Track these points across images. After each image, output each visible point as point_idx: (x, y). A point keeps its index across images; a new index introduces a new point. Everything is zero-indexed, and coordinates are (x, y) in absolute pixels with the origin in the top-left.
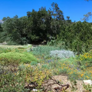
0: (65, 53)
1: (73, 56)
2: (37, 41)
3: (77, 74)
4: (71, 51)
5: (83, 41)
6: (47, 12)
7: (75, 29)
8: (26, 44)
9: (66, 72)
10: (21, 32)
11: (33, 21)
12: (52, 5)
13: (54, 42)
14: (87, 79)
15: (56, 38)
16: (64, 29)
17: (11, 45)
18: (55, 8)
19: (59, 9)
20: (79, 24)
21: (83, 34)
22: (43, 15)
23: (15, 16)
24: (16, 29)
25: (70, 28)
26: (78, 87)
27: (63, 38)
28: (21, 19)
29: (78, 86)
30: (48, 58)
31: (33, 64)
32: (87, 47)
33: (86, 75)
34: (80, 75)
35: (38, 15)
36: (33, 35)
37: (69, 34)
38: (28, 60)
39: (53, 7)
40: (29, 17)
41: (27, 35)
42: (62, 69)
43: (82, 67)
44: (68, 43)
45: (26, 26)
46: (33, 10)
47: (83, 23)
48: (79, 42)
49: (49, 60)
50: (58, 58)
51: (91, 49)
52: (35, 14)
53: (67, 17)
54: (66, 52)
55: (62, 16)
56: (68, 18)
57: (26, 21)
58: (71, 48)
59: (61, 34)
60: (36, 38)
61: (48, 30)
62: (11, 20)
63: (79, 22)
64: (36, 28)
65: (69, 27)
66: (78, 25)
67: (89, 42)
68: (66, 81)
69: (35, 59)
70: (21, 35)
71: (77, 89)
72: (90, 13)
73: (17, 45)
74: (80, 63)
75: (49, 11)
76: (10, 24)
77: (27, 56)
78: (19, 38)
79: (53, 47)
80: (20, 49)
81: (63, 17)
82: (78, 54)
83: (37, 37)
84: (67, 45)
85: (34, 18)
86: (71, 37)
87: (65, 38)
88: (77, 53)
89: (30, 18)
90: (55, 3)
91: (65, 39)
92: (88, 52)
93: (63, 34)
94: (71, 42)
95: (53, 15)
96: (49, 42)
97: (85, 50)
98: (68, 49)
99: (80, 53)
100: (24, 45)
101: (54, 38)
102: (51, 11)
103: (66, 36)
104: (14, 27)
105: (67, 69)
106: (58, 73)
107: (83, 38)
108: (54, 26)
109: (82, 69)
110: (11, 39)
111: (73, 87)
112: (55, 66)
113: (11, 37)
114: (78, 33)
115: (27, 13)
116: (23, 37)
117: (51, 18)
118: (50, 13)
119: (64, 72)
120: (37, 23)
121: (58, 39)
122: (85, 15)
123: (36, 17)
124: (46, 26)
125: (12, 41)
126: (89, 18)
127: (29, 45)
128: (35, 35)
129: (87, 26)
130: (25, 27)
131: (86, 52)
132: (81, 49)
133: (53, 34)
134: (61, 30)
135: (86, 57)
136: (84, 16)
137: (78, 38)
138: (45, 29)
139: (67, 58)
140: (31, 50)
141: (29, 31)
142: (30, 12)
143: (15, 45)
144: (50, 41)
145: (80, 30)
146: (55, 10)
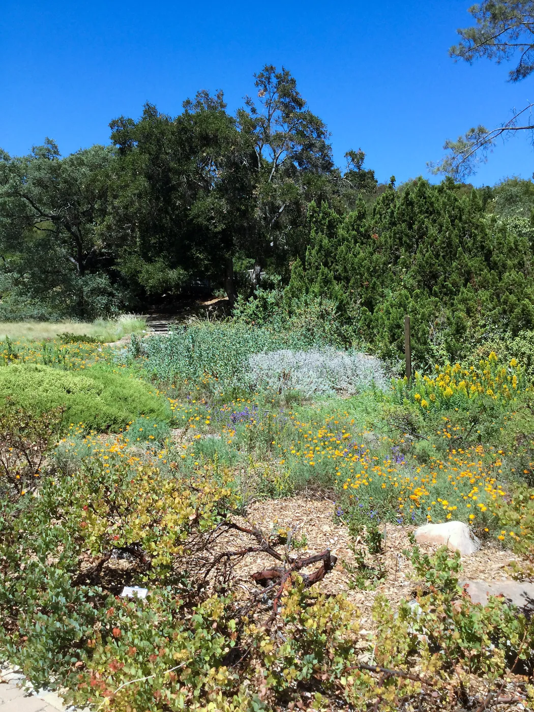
0: (333, 364)
1: (381, 383)
2: (178, 297)
3: (391, 488)
4: (371, 352)
5: (436, 295)
6: (231, 121)
7: (394, 224)
8: (107, 313)
9: (329, 480)
10: (78, 242)
11: (149, 177)
12: (263, 81)
13: (271, 300)
14: (443, 516)
15: (286, 280)
16: (332, 226)
17: (22, 319)
18: (276, 96)
19: (300, 104)
20: (412, 196)
21: (437, 256)
22: (207, 140)
23: (41, 143)
24: (48, 224)
25: (369, 222)
26: (388, 562)
27: (326, 282)
28: (77, 161)
29: (392, 557)
30: (235, 394)
31: (145, 438)
32: (459, 330)
33: (438, 493)
34: (407, 493)
35: (181, 143)
36: (150, 260)
37: (362, 254)
38: (113, 411)
39: (266, 97)
40: (122, 151)
41: (111, 261)
42: (310, 459)
43: (420, 446)
44: (355, 309)
45: (109, 209)
46: (150, 112)
47: (441, 190)
48: (411, 303)
49: (238, 407)
50: (290, 399)
51: (479, 341)
52: (163, 133)
53: (352, 155)
54: (338, 358)
55: (323, 148)
56: (356, 157)
57: (108, 176)
58: (369, 334)
59: (312, 254)
60: (166, 281)
61: (241, 231)
62: (14, 168)
63: (415, 184)
64: (166, 221)
65: (361, 216)
66: (410, 204)
67: (471, 303)
68: (326, 528)
69: (153, 404)
70: (80, 258)
71: (382, 575)
72: (482, 131)
73: (57, 321)
74: (410, 423)
75: (241, 114)
76: (9, 195)
77: (110, 389)
78: (66, 281)
79: (263, 333)
80: (72, 347)
81: (324, 156)
82: (406, 373)
83: (173, 274)
84: (349, 321)
85: (155, 160)
86: (373, 273)
87: (338, 278)
88: (400, 366)
89: (129, 158)
90: (279, 71)
91: (337, 287)
92: (462, 358)
93: (328, 254)
94: (370, 304)
95: (267, 139)
96: (246, 299)
97: (449, 349)
98: (354, 344)
99: (418, 367)
100: (100, 320)
101: (276, 278)
102: (253, 116)
103: (340, 268)
104: (31, 210)
105: (337, 462)
106: (281, 487)
107: (435, 276)
108: (274, 209)
109: (423, 459)
110: (17, 282)
111: (363, 566)
112: (269, 441)
113: (16, 275)
114: (409, 248)
115: (112, 125)
116: (93, 272)
117: (254, 159)
118: (250, 126)
119: (317, 477)
120: (174, 188)
121: (295, 282)
122: (455, 142)
123: (168, 155)
124: (224, 206)
125: (21, 294)
126: (475, 161)
127: (128, 320)
128: (160, 263)
129: (461, 210)
130: (103, 212)
131: (452, 360)
132: (425, 343)
133: (269, 252)
134: (313, 234)
135: (449, 391)
136: (446, 148)
137: (407, 278)
138: (221, 227)
139: (346, 396)
140: (138, 350)
141: (124, 238)
142: (130, 122)
143: (42, 318)
144: (252, 294)
145: (422, 234)
146: (278, 113)
